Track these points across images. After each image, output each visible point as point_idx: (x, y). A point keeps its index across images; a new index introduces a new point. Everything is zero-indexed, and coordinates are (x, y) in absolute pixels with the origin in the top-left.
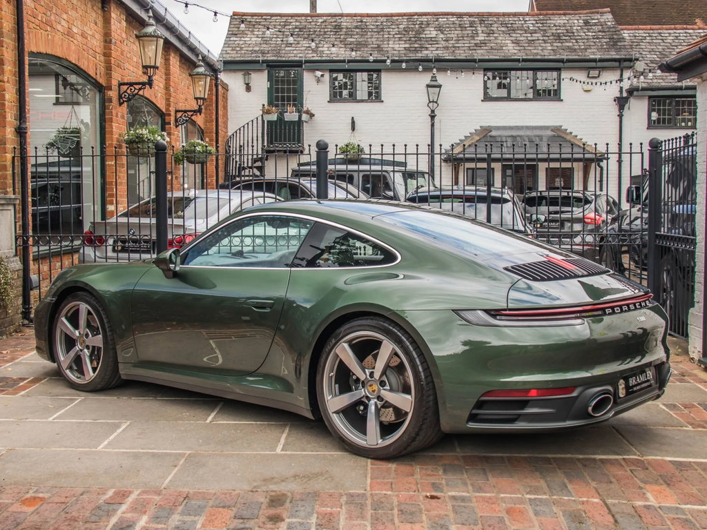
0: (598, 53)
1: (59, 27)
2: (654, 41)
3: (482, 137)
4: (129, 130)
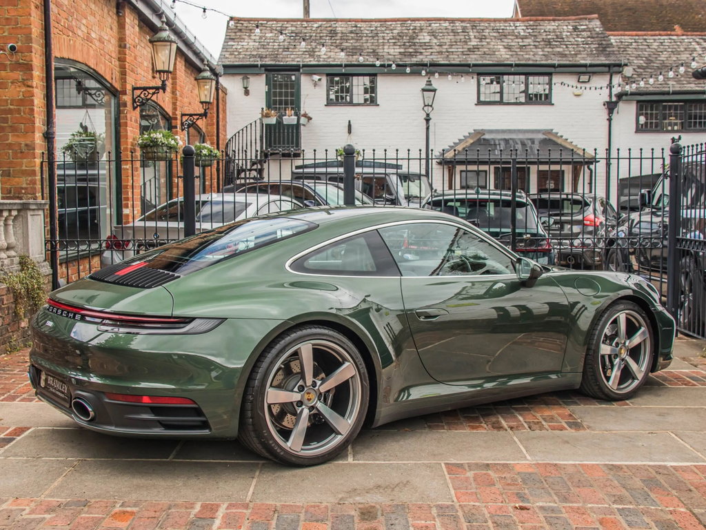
0: (589, 58)
1: (80, 33)
2: (640, 47)
3: (475, 139)
4: (142, 134)
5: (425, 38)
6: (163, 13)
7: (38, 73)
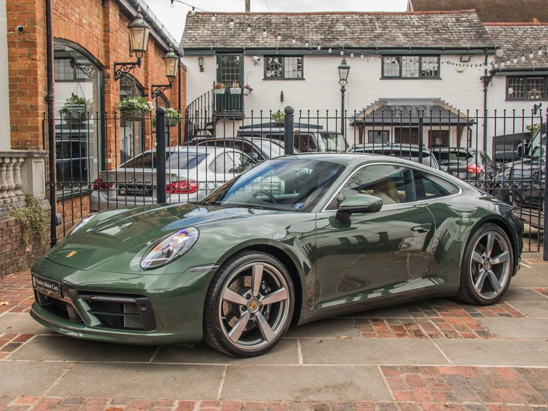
0: (469, 43)
1: (73, 19)
2: (509, 34)
3: (380, 106)
4: (121, 99)
5: (340, 27)
6: (138, 5)
7: (40, 49)
